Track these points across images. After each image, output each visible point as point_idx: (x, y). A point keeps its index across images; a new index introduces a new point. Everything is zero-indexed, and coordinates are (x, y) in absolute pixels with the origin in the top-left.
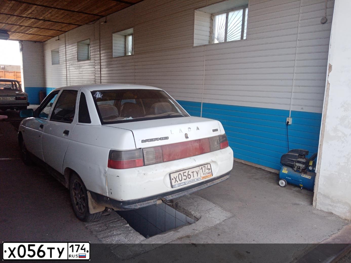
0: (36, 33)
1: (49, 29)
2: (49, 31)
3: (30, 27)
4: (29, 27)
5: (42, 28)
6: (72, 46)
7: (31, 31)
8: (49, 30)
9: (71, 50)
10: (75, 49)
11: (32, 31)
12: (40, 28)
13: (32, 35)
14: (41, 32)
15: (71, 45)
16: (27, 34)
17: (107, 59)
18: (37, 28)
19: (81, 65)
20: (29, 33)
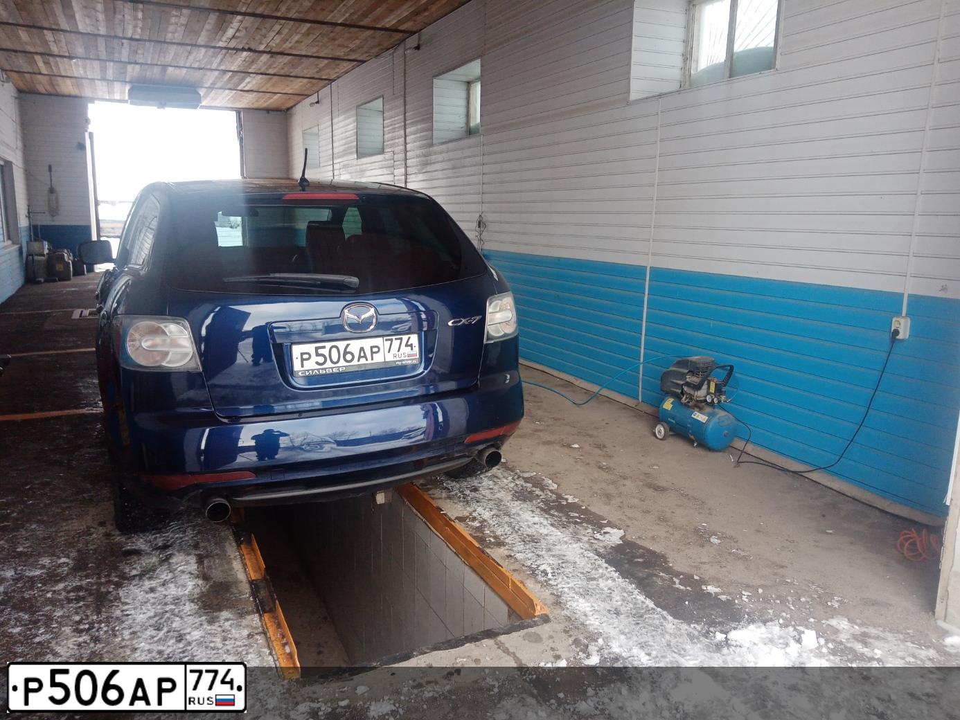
0: (263, 87)
1: (289, 76)
2: (292, 81)
3: (245, 73)
4: (242, 72)
5: (274, 75)
6: (346, 119)
7: (249, 82)
8: (292, 79)
9: (343, 129)
10: (352, 125)
11: (251, 82)
12: (268, 74)
13: (255, 93)
14: (273, 86)
15: (343, 116)
16: (241, 91)
17: (421, 147)
18: (262, 74)
19: (364, 166)
20: (246, 89)
